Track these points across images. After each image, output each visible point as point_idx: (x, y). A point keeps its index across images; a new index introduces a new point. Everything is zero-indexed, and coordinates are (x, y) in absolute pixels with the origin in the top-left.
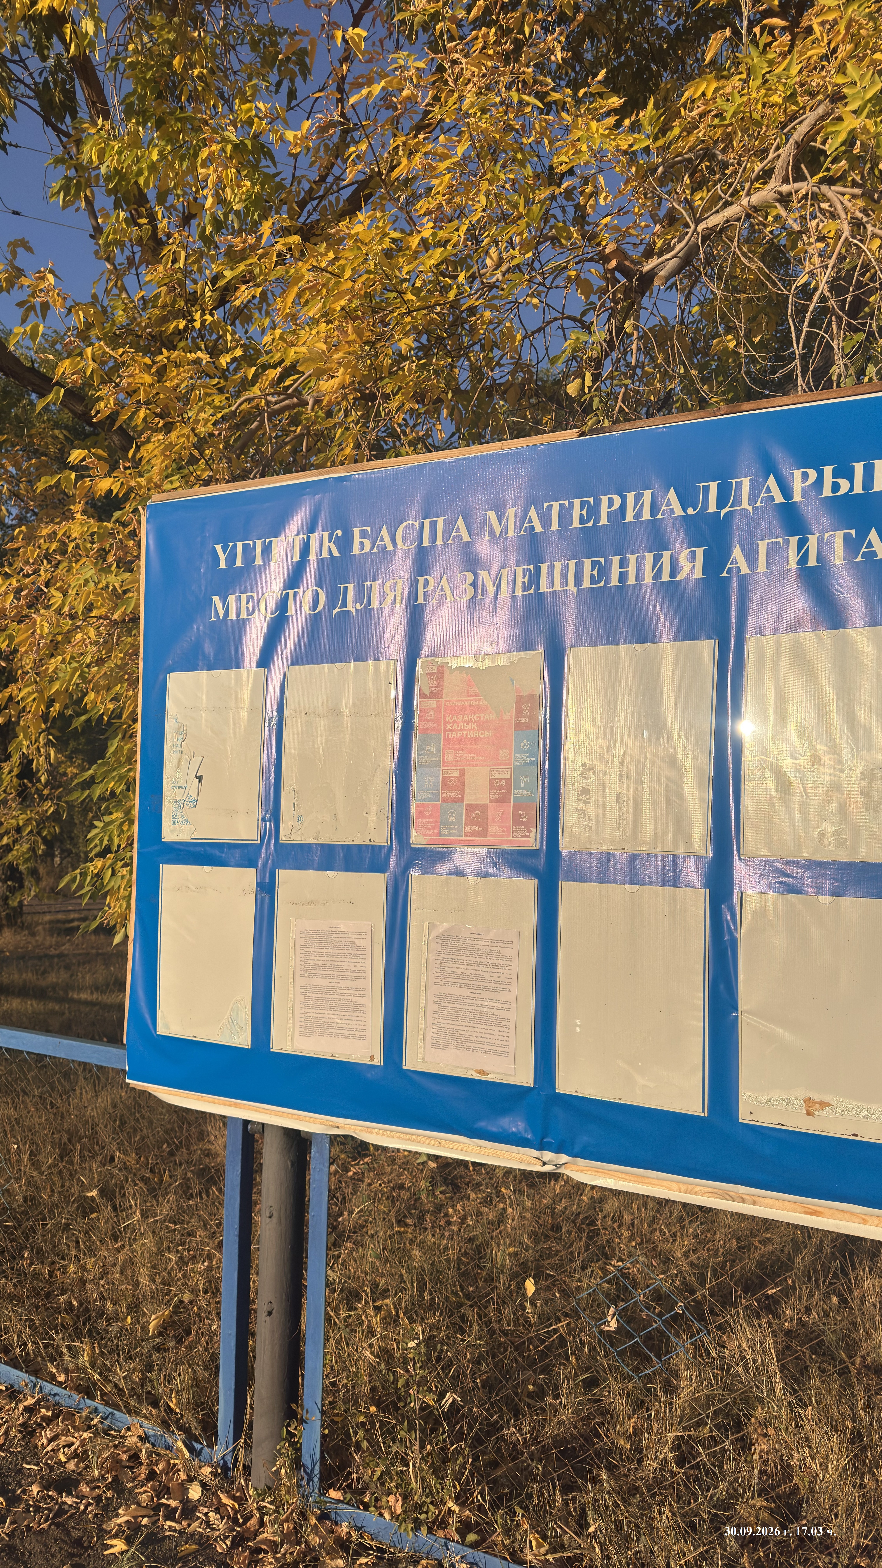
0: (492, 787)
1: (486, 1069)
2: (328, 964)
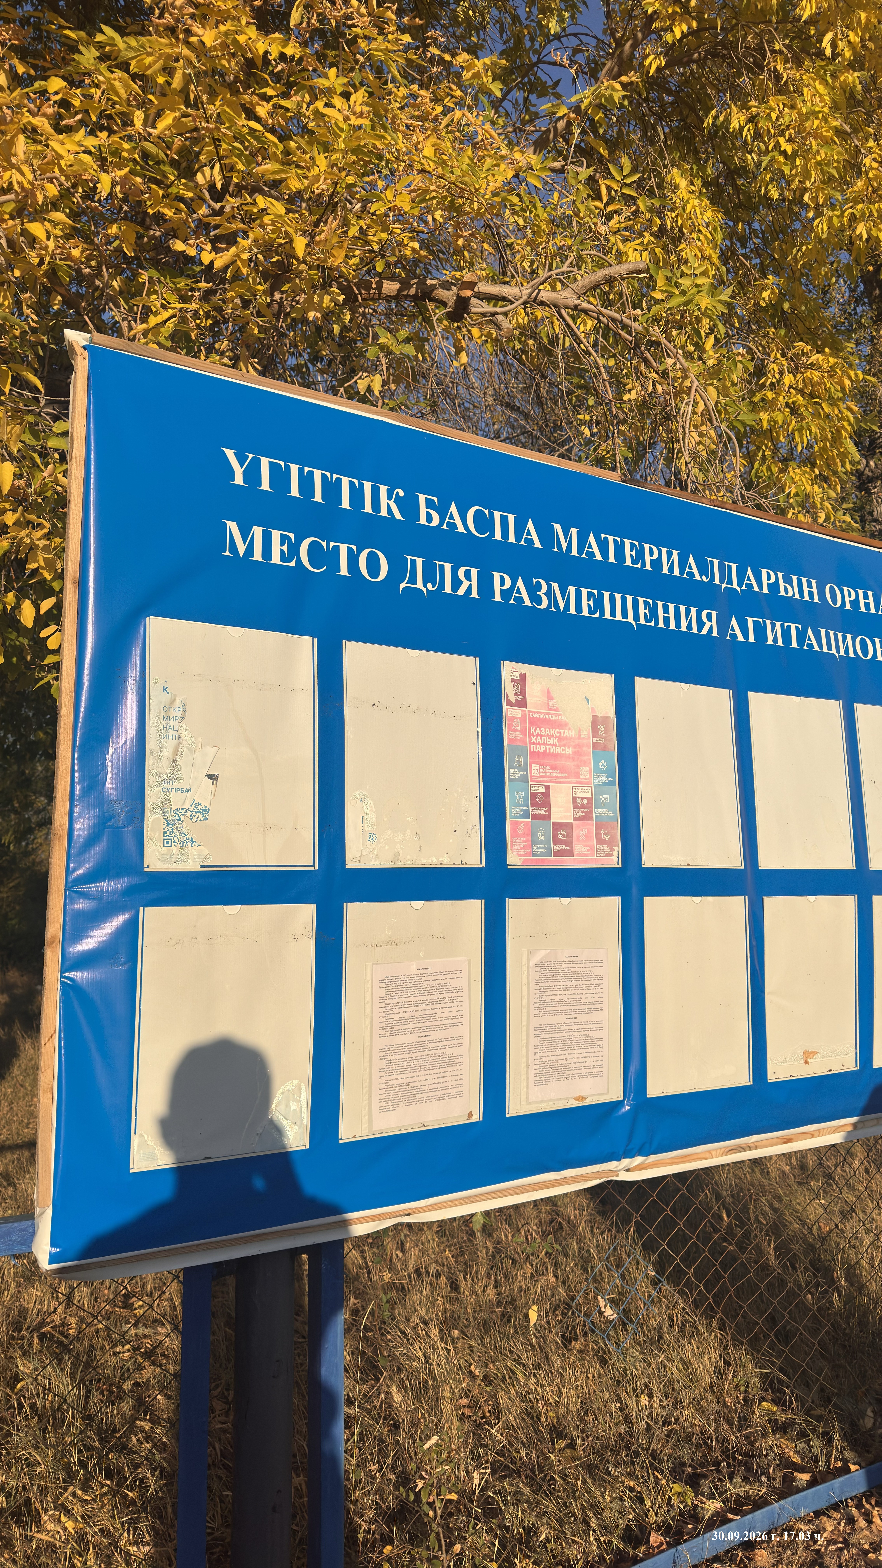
0: (575, 805)
1: (583, 1094)
2: (417, 1015)
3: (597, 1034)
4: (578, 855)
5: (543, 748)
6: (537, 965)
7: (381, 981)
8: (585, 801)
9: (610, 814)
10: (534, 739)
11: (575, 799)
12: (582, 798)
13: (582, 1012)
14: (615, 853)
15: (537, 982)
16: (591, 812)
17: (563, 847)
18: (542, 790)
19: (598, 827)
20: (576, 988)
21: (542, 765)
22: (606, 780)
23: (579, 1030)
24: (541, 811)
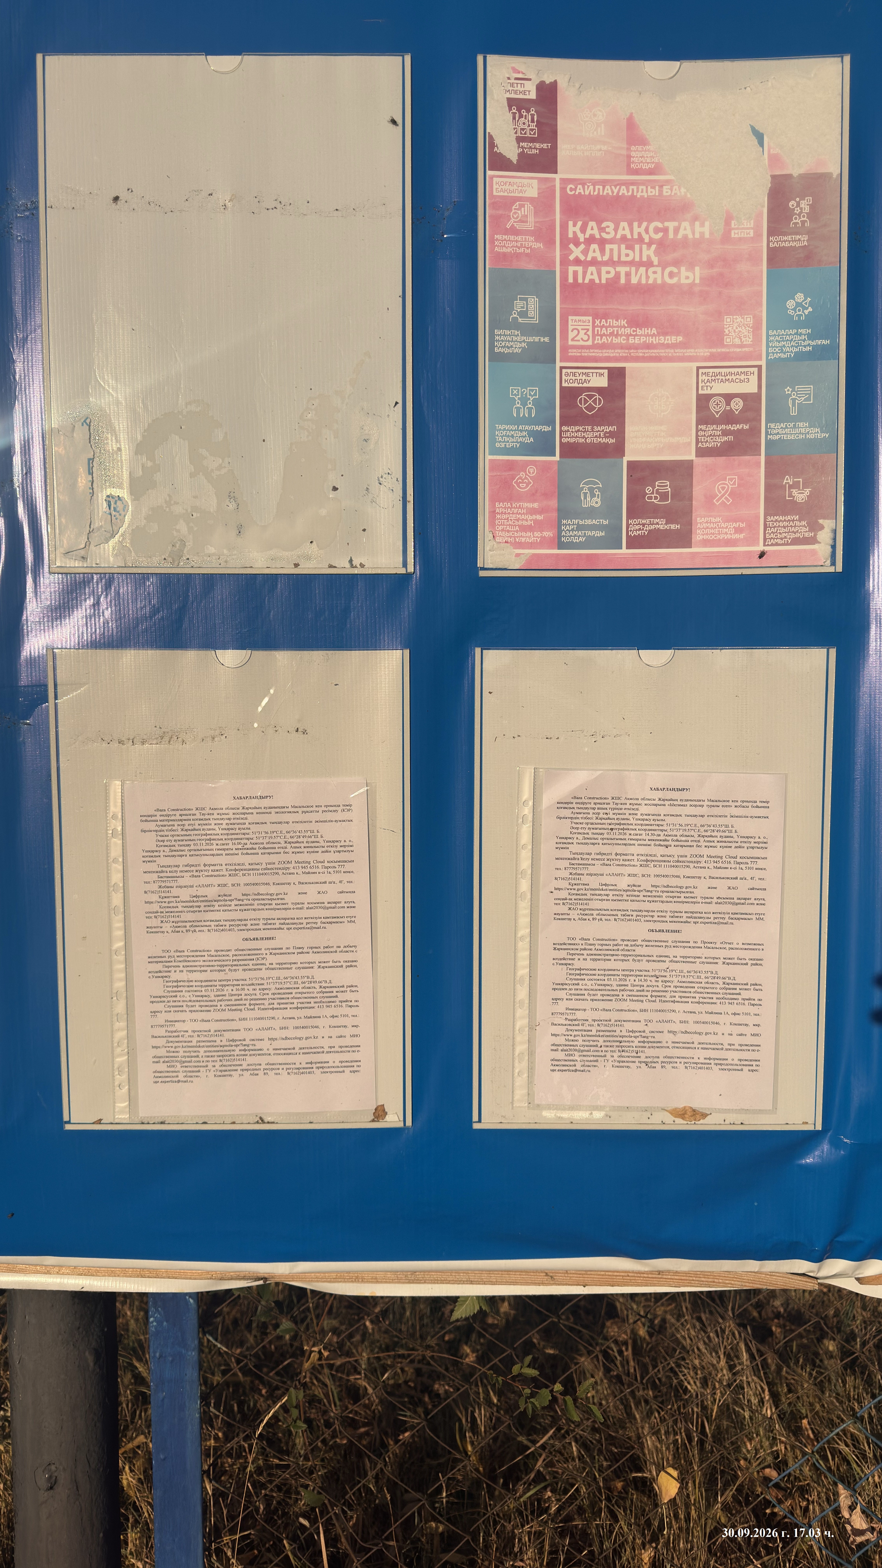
0: (704, 417)
1: (698, 1104)
2: (236, 893)
3: (743, 974)
4: (706, 543)
5: (607, 274)
6: (563, 804)
7: (146, 818)
8: (737, 405)
9: (815, 433)
10: (576, 252)
11: (703, 401)
12: (729, 398)
13: (695, 918)
14: (825, 536)
15: (563, 843)
16: (755, 431)
17: (661, 524)
18: (602, 382)
19: (774, 470)
20: (679, 862)
21: (605, 316)
22: (807, 346)
23: (685, 959)
24: (594, 435)
